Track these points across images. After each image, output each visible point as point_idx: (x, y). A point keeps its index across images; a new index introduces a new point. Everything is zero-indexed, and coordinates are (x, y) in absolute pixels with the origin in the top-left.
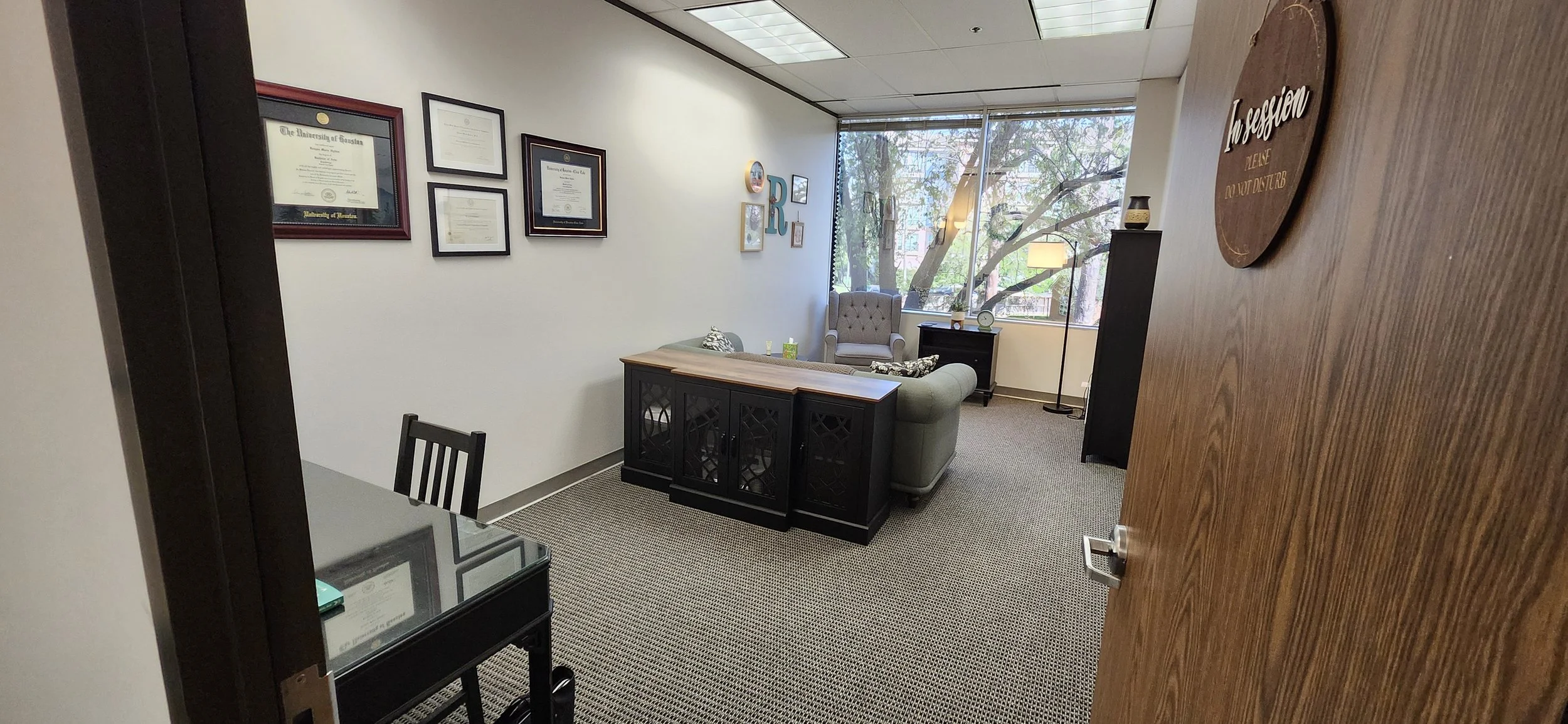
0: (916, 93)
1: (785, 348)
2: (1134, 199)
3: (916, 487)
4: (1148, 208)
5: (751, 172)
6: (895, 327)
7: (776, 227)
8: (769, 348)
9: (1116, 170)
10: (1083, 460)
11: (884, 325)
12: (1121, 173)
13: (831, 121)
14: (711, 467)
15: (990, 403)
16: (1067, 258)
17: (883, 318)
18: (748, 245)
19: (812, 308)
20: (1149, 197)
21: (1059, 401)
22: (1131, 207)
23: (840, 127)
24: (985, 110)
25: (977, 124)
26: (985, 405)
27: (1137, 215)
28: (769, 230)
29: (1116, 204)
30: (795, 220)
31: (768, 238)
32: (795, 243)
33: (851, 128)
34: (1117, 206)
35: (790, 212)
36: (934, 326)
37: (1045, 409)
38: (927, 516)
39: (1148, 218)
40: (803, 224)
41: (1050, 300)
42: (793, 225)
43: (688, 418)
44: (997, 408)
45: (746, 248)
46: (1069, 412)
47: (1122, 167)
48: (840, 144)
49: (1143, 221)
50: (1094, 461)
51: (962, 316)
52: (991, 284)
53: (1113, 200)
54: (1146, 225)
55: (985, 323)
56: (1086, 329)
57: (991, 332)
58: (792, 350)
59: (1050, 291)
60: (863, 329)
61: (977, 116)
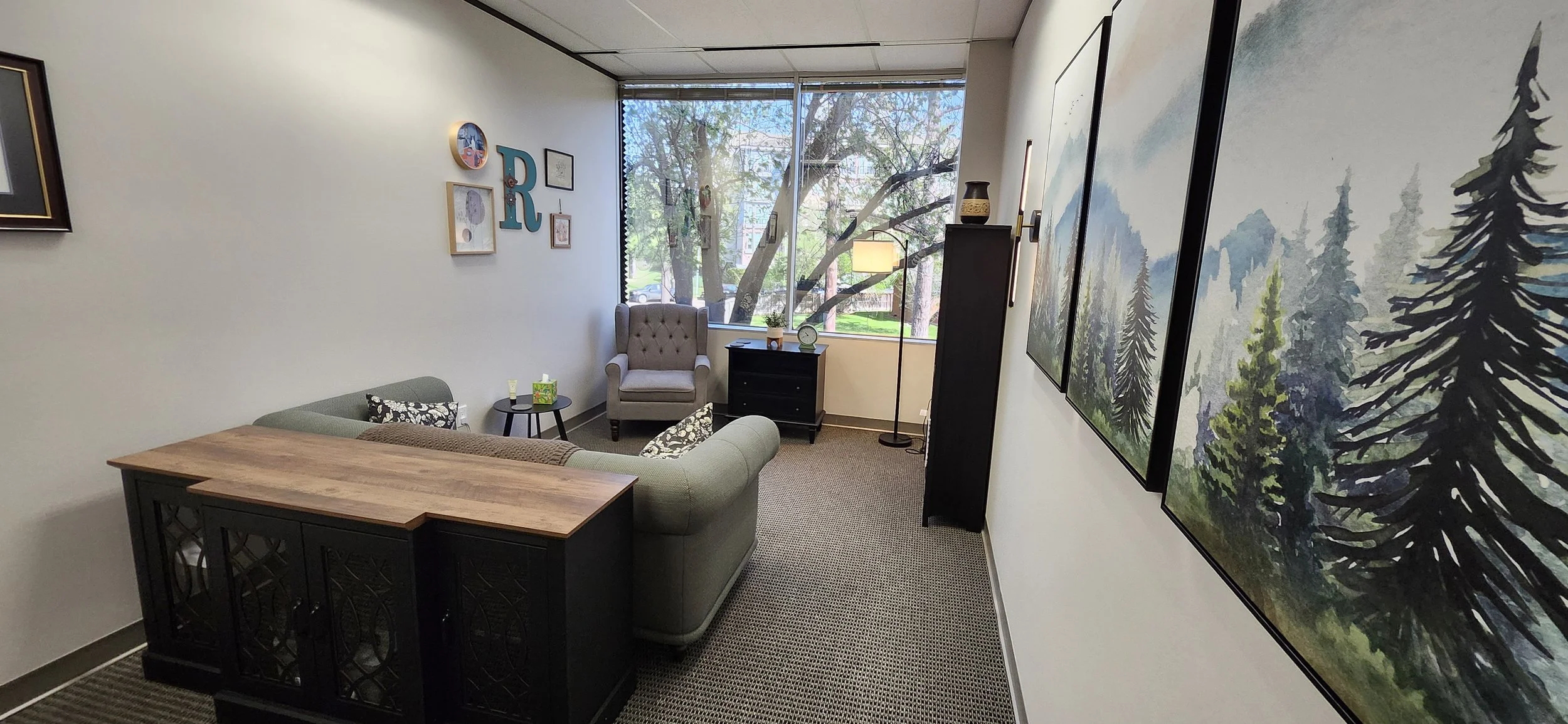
0: (706, 46)
1: (535, 390)
2: (971, 185)
3: (678, 634)
4: (987, 198)
5: (460, 138)
6: (702, 348)
7: (520, 218)
8: (513, 390)
9: (947, 161)
10: (925, 524)
11: (688, 345)
12: (952, 166)
13: (608, 84)
14: (289, 659)
15: (818, 438)
16: (899, 260)
17: (686, 337)
18: (463, 246)
19: (594, 326)
20: (989, 184)
21: (896, 430)
22: (968, 196)
23: (621, 94)
24: (796, 78)
25: (788, 94)
26: (812, 442)
27: (975, 205)
28: (509, 223)
29: (947, 200)
30: (556, 211)
31: (506, 237)
32: (557, 242)
33: (637, 95)
34: (948, 202)
35: (544, 200)
36: (746, 347)
37: (881, 442)
38: (697, 678)
39: (988, 210)
40: (570, 216)
41: (892, 295)
42: (552, 218)
43: (236, 572)
44: (826, 445)
45: (459, 250)
46: (906, 443)
47: (952, 160)
48: (624, 115)
49: (982, 214)
50: (938, 524)
51: (779, 332)
52: (830, 284)
53: (945, 196)
54: (985, 218)
55: (807, 341)
56: (923, 343)
57: (815, 352)
58: (545, 391)
59: (892, 288)
60: (661, 351)
61: (790, 86)
